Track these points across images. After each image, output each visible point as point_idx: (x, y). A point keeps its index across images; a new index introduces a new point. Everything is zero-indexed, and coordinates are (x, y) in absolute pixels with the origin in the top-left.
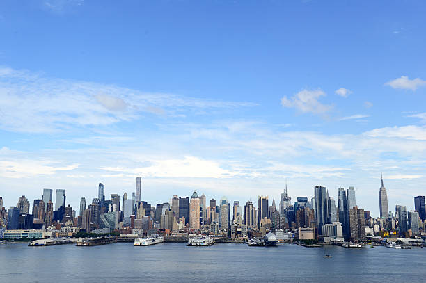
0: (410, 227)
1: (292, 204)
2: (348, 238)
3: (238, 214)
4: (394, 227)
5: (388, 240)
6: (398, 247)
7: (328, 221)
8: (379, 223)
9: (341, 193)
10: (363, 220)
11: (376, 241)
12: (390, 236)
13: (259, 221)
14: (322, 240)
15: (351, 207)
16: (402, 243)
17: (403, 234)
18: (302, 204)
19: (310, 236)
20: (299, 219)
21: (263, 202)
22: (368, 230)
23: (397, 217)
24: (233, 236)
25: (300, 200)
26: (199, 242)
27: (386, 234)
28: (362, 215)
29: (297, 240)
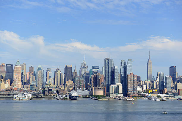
0: (166, 87)
1: (89, 71)
2: (125, 94)
3: (50, 77)
4: (155, 87)
5: (152, 95)
6: (158, 100)
7: (113, 83)
8: (146, 84)
9: (123, 63)
10: (136, 82)
11: (144, 96)
12: (153, 92)
13: (65, 82)
14: (108, 95)
15: (128, 73)
16: (161, 97)
17: (161, 91)
18: (95, 71)
19: (100, 93)
20: (92, 81)
21: (68, 69)
22: (139, 89)
23: (158, 80)
24: (46, 93)
25: (94, 68)
26: (21, 97)
27: (150, 91)
28: (136, 79)
29: (91, 96)
